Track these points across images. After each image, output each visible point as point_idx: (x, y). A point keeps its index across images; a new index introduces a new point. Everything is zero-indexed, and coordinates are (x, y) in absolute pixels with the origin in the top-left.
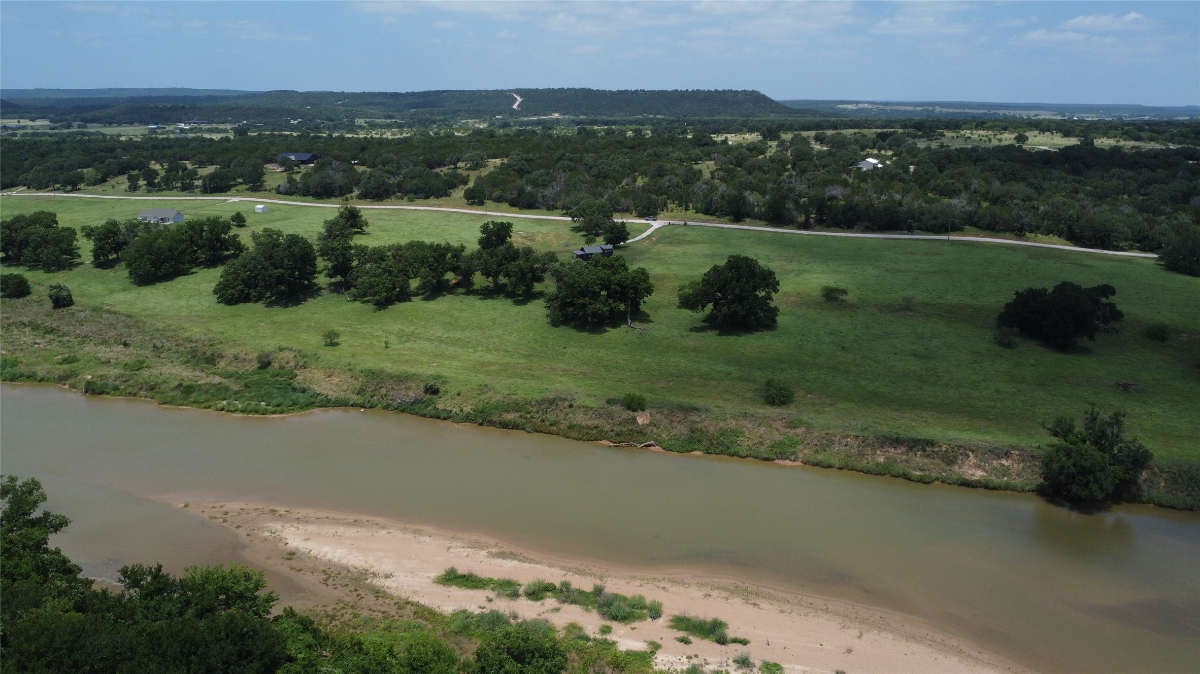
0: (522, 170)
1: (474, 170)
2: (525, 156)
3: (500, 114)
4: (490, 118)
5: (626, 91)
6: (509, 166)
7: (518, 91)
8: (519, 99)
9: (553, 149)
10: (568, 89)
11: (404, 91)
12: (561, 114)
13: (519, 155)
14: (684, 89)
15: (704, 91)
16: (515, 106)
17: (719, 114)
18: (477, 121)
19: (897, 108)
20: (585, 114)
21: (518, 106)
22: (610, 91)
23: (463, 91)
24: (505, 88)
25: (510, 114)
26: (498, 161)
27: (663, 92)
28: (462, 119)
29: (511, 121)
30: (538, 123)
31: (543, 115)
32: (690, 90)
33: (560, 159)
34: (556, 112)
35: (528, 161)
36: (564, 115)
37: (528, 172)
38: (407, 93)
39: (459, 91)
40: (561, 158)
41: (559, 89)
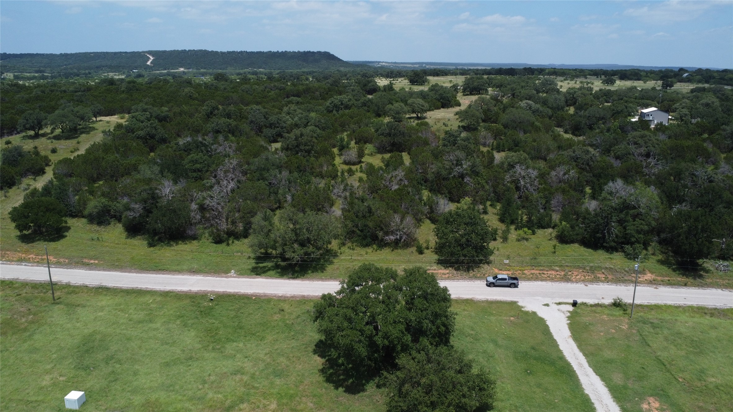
0: (152, 137)
1: (68, 138)
2: (156, 110)
3: (136, 68)
4: (128, 72)
5: (234, 52)
6: (129, 130)
7: (151, 53)
8: (152, 58)
9: (196, 99)
10: (189, 51)
11: (58, 53)
12: (185, 68)
13: (145, 110)
14: (276, 51)
15: (290, 52)
16: (149, 63)
17: (304, 68)
18: (117, 74)
19: (405, 65)
20: (205, 69)
21: (151, 63)
22: (221, 52)
23: (107, 53)
24: (140, 51)
25: (145, 69)
26: (114, 119)
27: (260, 52)
28: (104, 73)
29: (143, 72)
30: (168, 74)
31: (172, 69)
32: (280, 51)
33: (210, 115)
34: (182, 67)
35: (162, 119)
36: (188, 69)
37: (164, 141)
38: (61, 54)
39: (104, 53)
40: (211, 113)
41: (182, 50)
